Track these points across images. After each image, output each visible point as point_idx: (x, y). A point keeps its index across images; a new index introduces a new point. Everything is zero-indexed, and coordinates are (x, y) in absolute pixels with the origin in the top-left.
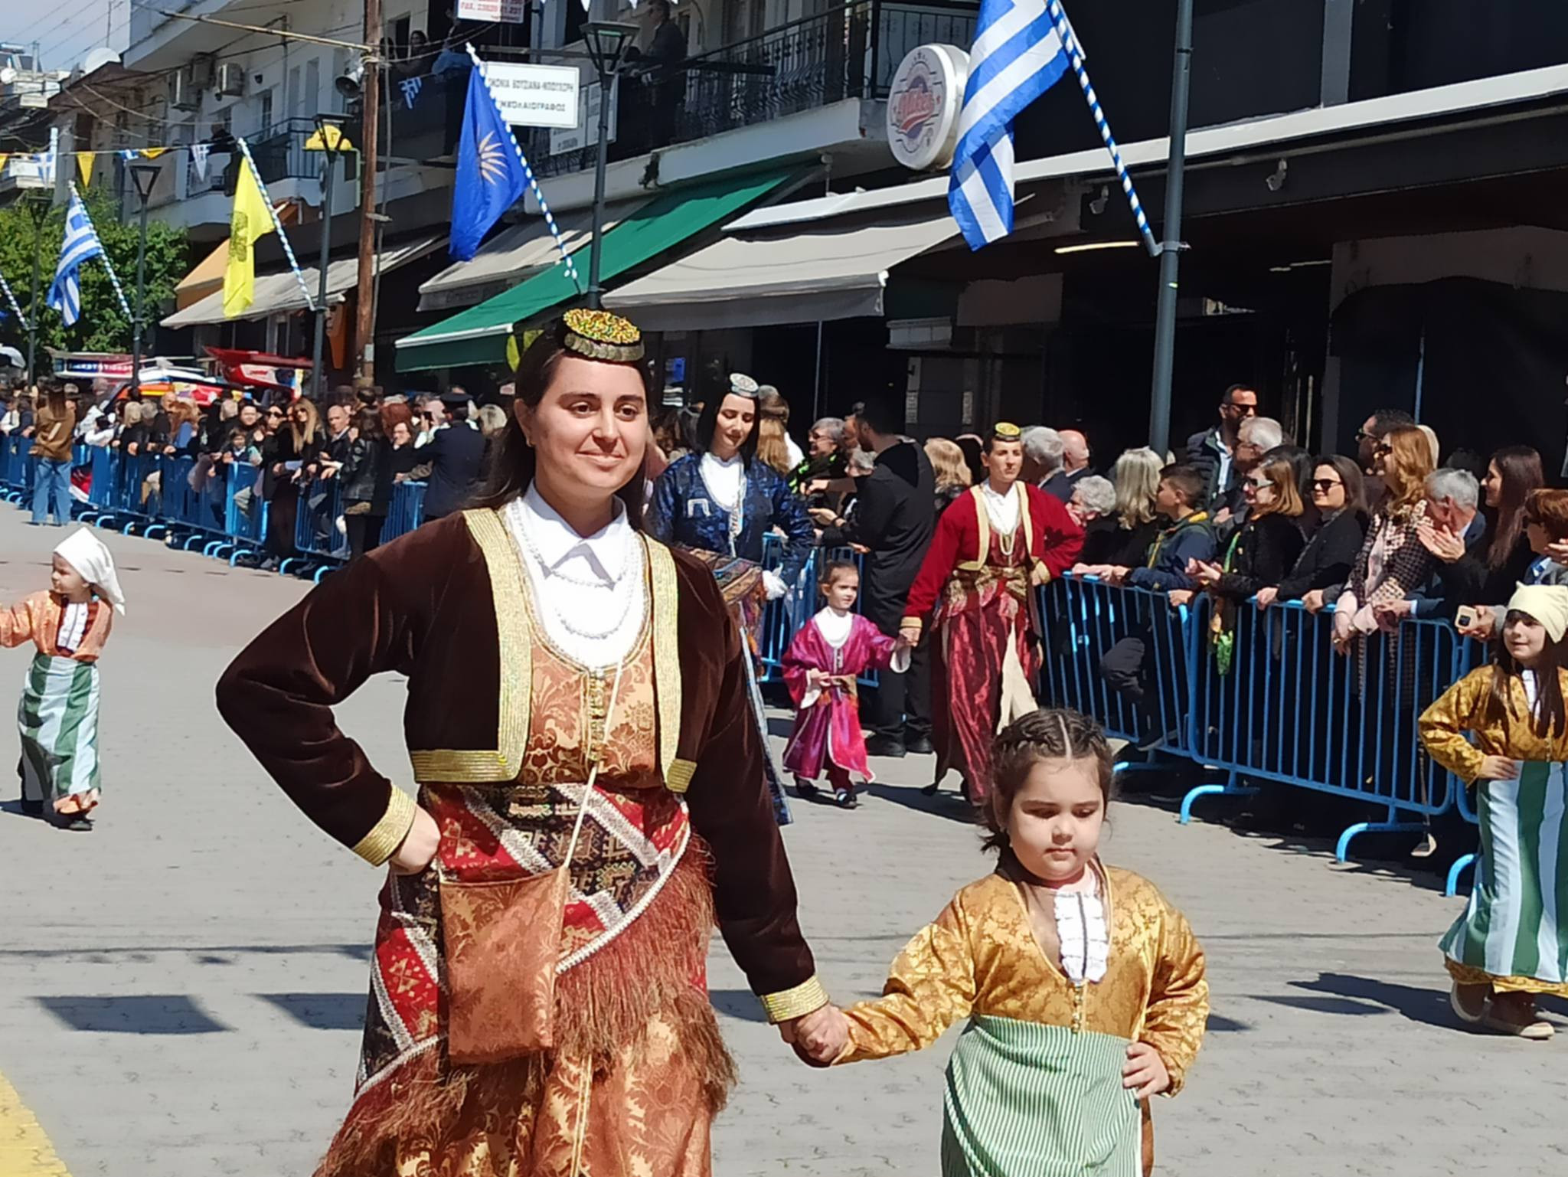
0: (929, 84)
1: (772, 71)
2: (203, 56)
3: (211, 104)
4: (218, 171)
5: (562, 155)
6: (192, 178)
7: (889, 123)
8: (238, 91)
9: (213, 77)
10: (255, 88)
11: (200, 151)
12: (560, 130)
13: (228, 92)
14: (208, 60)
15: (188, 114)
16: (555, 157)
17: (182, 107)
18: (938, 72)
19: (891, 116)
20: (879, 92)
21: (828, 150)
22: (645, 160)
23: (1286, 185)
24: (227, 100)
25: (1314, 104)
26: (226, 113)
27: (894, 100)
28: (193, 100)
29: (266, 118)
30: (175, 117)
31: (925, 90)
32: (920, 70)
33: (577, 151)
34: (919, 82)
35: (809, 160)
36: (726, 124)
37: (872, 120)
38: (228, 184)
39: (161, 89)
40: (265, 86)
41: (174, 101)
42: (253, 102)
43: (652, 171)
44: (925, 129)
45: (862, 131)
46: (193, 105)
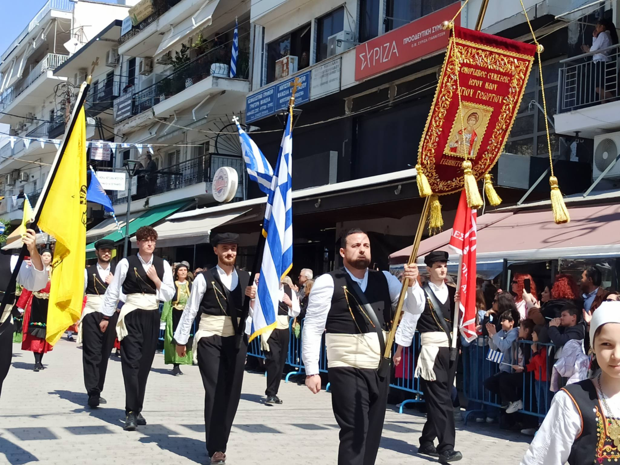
0: (224, 178)
1: (182, 174)
2: (16, 170)
3: (18, 184)
4: (20, 204)
5: (121, 198)
6: (12, 206)
7: (213, 189)
8: (27, 180)
9: (19, 176)
10: (31, 179)
11: (15, 198)
12: (120, 191)
13: (24, 181)
14: (18, 171)
15: (11, 187)
16: (119, 199)
17: (10, 185)
18: (226, 174)
19: (213, 187)
20: (211, 181)
21: (197, 197)
22: (145, 200)
23: (320, 206)
24: (23, 183)
25: (327, 183)
26: (23, 186)
27: (214, 182)
28: (13, 183)
29: (35, 188)
30: (8, 188)
31: (223, 180)
32: (221, 174)
33: (126, 197)
34: (221, 177)
35: (192, 200)
36: (169, 189)
37: (209, 189)
38: (22, 208)
39: (4, 180)
40: (35, 179)
41: (7, 183)
42: (31, 184)
43: (147, 203)
44: (223, 191)
45: (206, 191)
46: (13, 184)
